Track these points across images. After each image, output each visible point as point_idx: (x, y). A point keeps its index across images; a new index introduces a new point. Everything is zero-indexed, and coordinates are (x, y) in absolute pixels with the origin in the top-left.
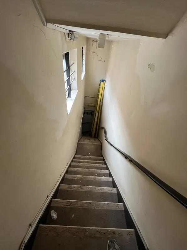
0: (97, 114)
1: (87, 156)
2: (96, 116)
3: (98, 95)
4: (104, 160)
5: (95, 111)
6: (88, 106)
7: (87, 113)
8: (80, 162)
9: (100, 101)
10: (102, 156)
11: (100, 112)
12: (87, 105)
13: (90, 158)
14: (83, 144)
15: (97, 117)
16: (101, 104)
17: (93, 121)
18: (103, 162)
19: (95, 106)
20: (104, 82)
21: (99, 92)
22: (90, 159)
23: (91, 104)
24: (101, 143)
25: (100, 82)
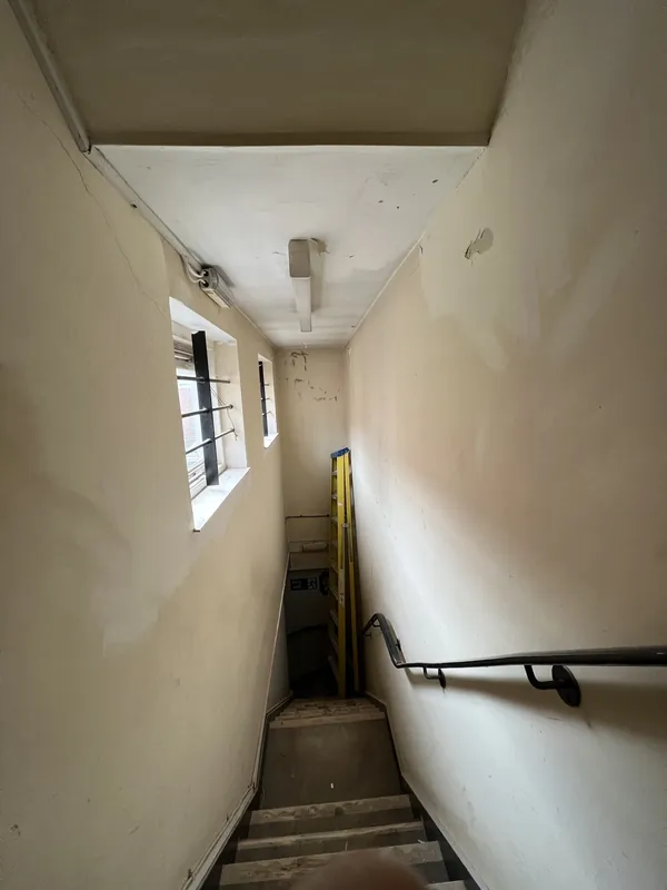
0: (341, 574)
1: (322, 806)
2: (337, 584)
3: (334, 502)
4: (418, 812)
5: (333, 566)
6: (304, 551)
7: (304, 584)
8: (276, 852)
9: (346, 522)
10: (405, 790)
11: (351, 564)
12: (298, 550)
13: (338, 812)
14: (292, 733)
15: (342, 589)
16: (350, 531)
17: (332, 612)
18: (417, 825)
19: (329, 549)
20: (347, 455)
21: (334, 492)
22: (338, 819)
23: (315, 541)
24: (383, 708)
25: (334, 460)
